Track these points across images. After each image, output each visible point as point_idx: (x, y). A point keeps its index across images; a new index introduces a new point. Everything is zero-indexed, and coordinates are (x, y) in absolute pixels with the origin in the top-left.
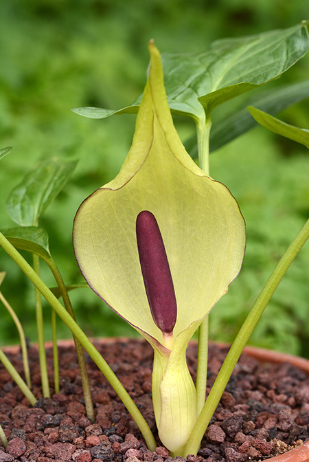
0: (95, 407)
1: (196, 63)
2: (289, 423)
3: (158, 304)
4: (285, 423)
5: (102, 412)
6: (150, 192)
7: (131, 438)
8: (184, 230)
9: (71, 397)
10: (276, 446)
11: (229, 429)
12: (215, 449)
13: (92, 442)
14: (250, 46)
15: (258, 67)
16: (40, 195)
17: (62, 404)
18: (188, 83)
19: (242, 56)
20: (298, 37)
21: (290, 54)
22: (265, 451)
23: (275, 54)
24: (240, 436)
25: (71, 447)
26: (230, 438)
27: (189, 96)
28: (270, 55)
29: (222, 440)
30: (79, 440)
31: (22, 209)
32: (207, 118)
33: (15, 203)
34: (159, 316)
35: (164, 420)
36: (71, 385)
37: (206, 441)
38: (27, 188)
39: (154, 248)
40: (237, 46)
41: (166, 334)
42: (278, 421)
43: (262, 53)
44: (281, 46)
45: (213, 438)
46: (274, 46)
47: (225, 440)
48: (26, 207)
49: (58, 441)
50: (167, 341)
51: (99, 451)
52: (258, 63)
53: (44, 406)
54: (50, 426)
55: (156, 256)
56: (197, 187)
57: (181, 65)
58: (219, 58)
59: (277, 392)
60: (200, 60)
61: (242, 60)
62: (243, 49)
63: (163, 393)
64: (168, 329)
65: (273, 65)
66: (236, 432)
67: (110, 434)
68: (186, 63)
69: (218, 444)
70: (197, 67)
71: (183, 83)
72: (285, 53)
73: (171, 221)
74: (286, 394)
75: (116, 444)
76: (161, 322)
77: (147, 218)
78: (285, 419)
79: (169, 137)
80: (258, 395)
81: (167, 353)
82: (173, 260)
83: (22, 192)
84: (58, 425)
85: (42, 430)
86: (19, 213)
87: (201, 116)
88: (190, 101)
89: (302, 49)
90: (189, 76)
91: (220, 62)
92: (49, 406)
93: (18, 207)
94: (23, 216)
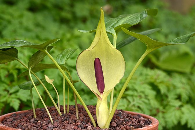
0: (79, 117)
1: (114, 20)
2: (135, 123)
3: (99, 84)
4: (134, 123)
5: (81, 118)
6: (99, 53)
7: (89, 124)
8: (108, 65)
9: (72, 114)
10: (131, 127)
11: (118, 123)
12: (114, 128)
13: (78, 124)
14: (130, 16)
15: (132, 21)
16: (66, 56)
17: (69, 116)
18: (111, 25)
19: (128, 19)
20: (144, 14)
21: (141, 18)
22: (128, 129)
23: (137, 18)
24: (121, 125)
25: (72, 125)
26: (118, 126)
27: (111, 28)
28: (136, 18)
29: (116, 126)
30: (75, 123)
31: (61, 60)
32: (116, 35)
33: (59, 58)
34: (99, 88)
35: (99, 118)
36: (72, 112)
37: (111, 126)
38: (62, 55)
39: (99, 68)
40: (126, 16)
41: (101, 94)
42: (132, 123)
43: (133, 18)
44: (139, 16)
45: (113, 125)
46: (137, 16)
47: (117, 126)
48: (62, 59)
49: (68, 123)
50: (101, 96)
51: (80, 126)
52: (132, 20)
53: (64, 115)
54: (66, 120)
55: (99, 71)
56: (112, 53)
57: (110, 21)
58: (121, 19)
59: (133, 118)
60: (115, 20)
61: (127, 20)
62: (128, 17)
63: (99, 110)
64: (102, 92)
65: (136, 21)
66: (120, 124)
67: (83, 123)
68: (111, 20)
69: (114, 127)
70: (114, 21)
71: (110, 25)
72: (140, 18)
73: (105, 62)
74: (136, 119)
75: (85, 125)
76: (100, 90)
77: (97, 60)
78: (134, 122)
79: (105, 36)
80: (128, 119)
81: (101, 99)
82: (104, 74)
83: (61, 56)
84: (68, 120)
85: (63, 122)
86: (60, 61)
87: (115, 34)
88: (111, 30)
89: (145, 17)
90: (112, 23)
91: (121, 20)
92: (66, 115)
93: (60, 59)
94: (61, 62)
